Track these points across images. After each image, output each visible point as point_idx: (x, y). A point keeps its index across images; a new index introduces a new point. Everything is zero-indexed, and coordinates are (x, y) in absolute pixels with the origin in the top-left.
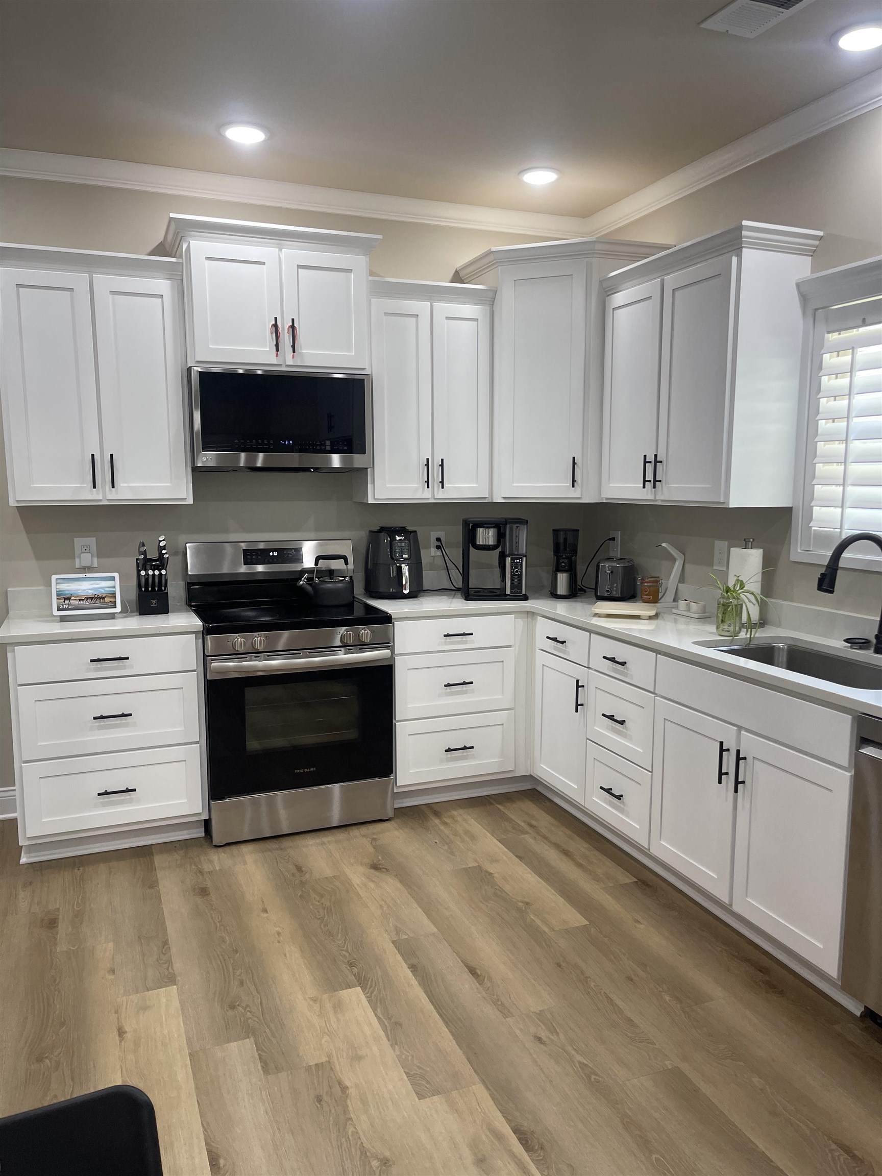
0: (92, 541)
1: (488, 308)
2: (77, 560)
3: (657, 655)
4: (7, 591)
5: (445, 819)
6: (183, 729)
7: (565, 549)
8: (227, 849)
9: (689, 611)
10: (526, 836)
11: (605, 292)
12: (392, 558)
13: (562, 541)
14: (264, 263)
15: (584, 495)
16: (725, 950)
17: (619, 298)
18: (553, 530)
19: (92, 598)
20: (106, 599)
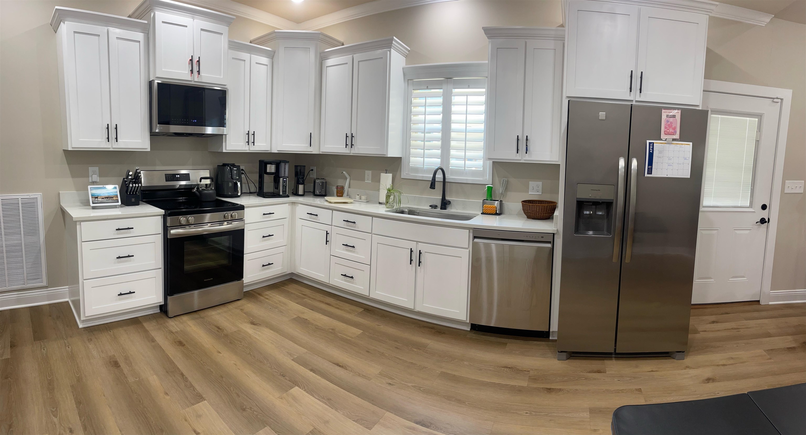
0: (96, 169)
1: (271, 60)
2: (90, 178)
3: (372, 218)
4: (59, 193)
5: (265, 296)
6: (155, 262)
7: (300, 174)
8: (176, 319)
9: (360, 199)
10: (305, 300)
11: (322, 58)
12: (232, 178)
13: (299, 170)
14: (186, 26)
15: (314, 150)
16: (415, 326)
17: (330, 62)
18: (295, 166)
19: (107, 198)
20: (114, 198)
